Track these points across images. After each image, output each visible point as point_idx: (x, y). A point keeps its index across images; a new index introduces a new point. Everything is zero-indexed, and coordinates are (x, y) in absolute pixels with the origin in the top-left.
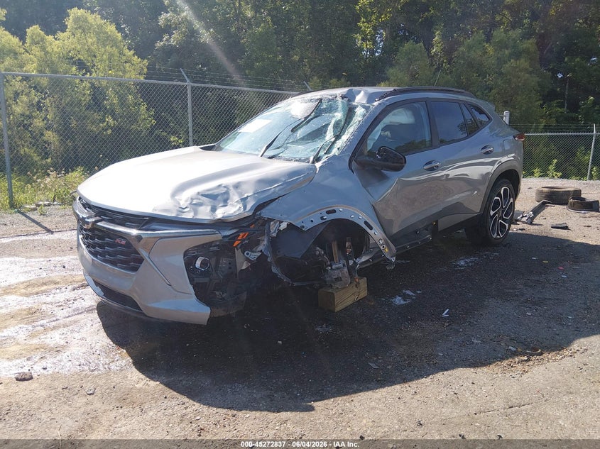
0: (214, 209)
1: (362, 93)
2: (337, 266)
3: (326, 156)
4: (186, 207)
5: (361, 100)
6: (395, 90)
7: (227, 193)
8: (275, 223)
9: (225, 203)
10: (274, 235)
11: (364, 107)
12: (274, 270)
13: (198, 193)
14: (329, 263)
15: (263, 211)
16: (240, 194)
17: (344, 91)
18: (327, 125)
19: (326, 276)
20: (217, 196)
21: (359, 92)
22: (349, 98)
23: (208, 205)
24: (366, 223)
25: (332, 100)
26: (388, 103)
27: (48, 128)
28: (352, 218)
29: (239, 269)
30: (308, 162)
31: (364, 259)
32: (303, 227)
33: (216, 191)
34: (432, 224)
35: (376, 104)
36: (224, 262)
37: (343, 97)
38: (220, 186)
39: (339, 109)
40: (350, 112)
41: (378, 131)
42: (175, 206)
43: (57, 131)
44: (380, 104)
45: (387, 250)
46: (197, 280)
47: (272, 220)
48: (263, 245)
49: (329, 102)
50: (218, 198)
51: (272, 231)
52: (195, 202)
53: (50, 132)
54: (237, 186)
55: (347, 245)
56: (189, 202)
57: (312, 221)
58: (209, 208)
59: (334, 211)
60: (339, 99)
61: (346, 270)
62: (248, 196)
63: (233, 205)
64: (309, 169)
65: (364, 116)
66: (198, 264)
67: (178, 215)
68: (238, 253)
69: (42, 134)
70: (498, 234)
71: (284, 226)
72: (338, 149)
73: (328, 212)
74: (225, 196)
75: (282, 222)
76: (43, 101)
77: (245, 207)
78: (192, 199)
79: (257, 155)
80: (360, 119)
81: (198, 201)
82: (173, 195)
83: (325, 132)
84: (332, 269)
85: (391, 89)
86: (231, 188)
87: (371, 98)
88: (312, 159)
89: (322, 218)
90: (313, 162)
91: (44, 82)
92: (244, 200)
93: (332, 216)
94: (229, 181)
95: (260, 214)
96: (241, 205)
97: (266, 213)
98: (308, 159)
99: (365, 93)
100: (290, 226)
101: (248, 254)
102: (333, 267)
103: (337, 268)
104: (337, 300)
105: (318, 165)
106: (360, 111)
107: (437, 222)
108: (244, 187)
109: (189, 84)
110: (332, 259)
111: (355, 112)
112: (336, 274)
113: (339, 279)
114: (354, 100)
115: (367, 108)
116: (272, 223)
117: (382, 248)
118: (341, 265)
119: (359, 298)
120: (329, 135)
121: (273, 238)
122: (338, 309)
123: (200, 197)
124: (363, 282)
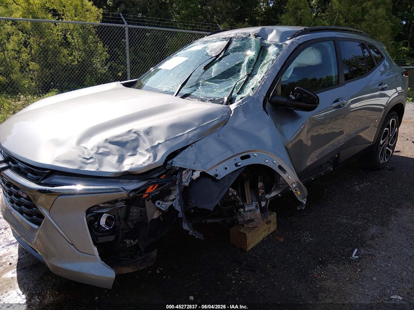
0: (121, 159)
1: (274, 32)
2: (250, 208)
3: (240, 96)
4: (91, 158)
5: (273, 38)
6: (305, 29)
7: (136, 140)
8: (187, 172)
9: (134, 151)
10: (187, 184)
11: (277, 45)
12: (185, 227)
13: (106, 140)
14: (241, 204)
15: (175, 159)
16: (152, 141)
17: (257, 29)
18: (240, 64)
19: (238, 217)
20: (127, 142)
21: (272, 31)
22: (262, 36)
23: (115, 155)
24: (280, 167)
25: (245, 39)
26: (300, 42)
27: (33, 60)
28: (267, 162)
29: (149, 219)
30: (222, 103)
31: (273, 194)
32: (217, 175)
33: (125, 137)
34: (335, 157)
35: (288, 42)
36: (135, 210)
37: (256, 36)
38: (130, 131)
39: (253, 47)
40: (262, 51)
41: (290, 69)
42: (79, 156)
43: (39, 63)
44: (292, 43)
45: (299, 193)
46: (101, 240)
47: (185, 169)
48: (175, 195)
49: (242, 40)
50: (127, 145)
51: (184, 180)
52: (101, 151)
53: (34, 63)
54: (148, 132)
55: (259, 186)
56: (95, 151)
57: (226, 168)
58: (116, 158)
59: (248, 157)
60: (253, 38)
61: (258, 211)
62: (159, 144)
63: (142, 154)
64: (223, 111)
65: (278, 54)
66: (103, 221)
67: (80, 167)
68: (149, 204)
69: (28, 65)
70: (384, 159)
71: (196, 175)
72: (253, 89)
73: (243, 158)
74: (135, 144)
75: (195, 171)
76: (28, 40)
77: (155, 157)
78: (99, 147)
79: (172, 93)
80: (273, 58)
81: (105, 150)
82: (79, 142)
83: (239, 71)
84: (244, 210)
85: (302, 28)
86: (142, 134)
87: (283, 37)
88: (226, 99)
89: (236, 165)
90: (227, 104)
91: (29, 26)
92: (154, 148)
93: (247, 162)
94: (140, 125)
95: (172, 163)
96: (151, 154)
97: (177, 162)
98: (223, 99)
99: (278, 32)
100: (203, 175)
101: (159, 204)
102: (246, 209)
103: (250, 211)
104: (249, 239)
105: (233, 107)
106: (272, 50)
107: (339, 154)
108: (155, 133)
109: (126, 26)
110: (244, 200)
111: (267, 51)
112: (248, 216)
113: (251, 220)
114: (266, 39)
115: (280, 47)
116: (184, 172)
117: (294, 191)
118: (254, 207)
119: (269, 233)
120: (243, 74)
121: (185, 187)
122: (249, 249)
123: (107, 144)
124: (273, 217)
